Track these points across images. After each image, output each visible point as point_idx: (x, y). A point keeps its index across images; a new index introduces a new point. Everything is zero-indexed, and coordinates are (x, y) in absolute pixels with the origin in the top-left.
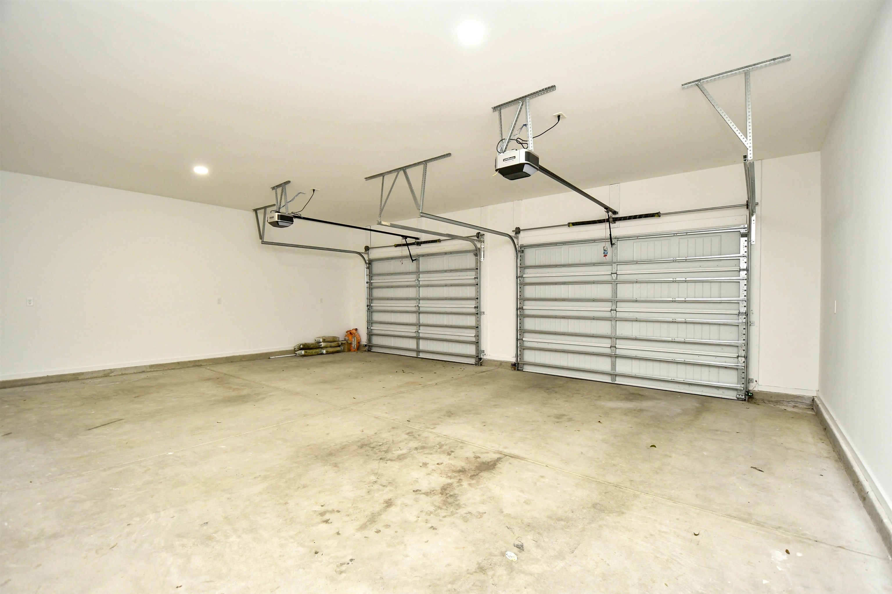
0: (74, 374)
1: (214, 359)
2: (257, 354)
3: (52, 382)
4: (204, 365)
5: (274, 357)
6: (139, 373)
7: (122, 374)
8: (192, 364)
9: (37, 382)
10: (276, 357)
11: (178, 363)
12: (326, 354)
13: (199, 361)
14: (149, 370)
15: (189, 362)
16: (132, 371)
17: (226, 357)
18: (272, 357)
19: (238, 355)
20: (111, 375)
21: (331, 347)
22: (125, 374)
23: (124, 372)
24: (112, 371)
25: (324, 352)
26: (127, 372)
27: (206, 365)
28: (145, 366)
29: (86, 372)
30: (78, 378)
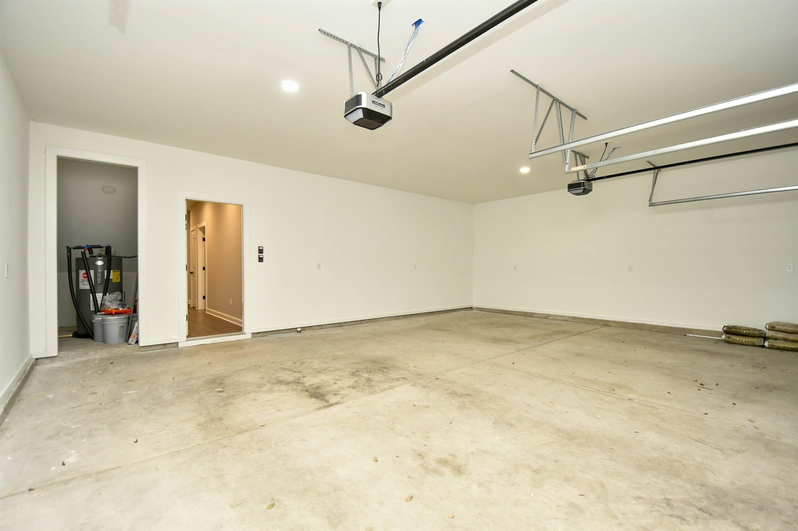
0: (531, 313)
1: (623, 322)
2: (671, 327)
3: (521, 316)
4: (613, 326)
5: (693, 335)
6: (565, 320)
7: (554, 319)
8: (603, 323)
9: (515, 313)
10: (695, 336)
11: (592, 320)
12: (768, 348)
13: (608, 321)
14: (571, 321)
15: (601, 320)
16: (560, 319)
17: (635, 323)
18: (689, 335)
19: (649, 323)
20: (548, 318)
21: (786, 340)
22: (556, 319)
23: (556, 318)
24: (549, 315)
25: (766, 344)
26: (558, 318)
27: (615, 326)
28: (568, 317)
29: (537, 313)
30: (532, 316)
